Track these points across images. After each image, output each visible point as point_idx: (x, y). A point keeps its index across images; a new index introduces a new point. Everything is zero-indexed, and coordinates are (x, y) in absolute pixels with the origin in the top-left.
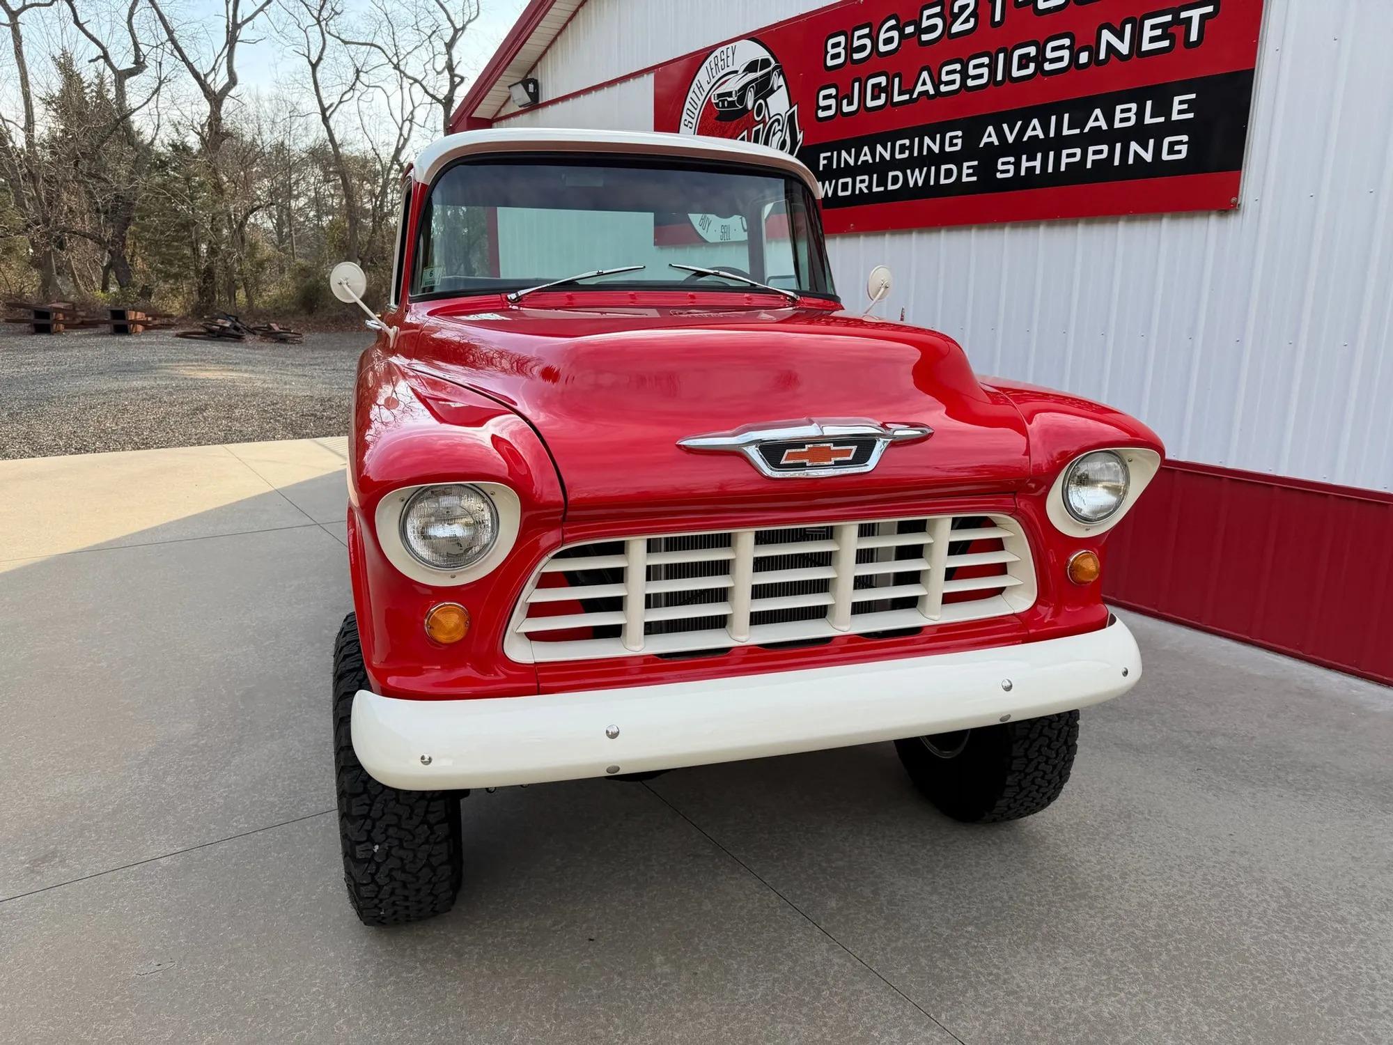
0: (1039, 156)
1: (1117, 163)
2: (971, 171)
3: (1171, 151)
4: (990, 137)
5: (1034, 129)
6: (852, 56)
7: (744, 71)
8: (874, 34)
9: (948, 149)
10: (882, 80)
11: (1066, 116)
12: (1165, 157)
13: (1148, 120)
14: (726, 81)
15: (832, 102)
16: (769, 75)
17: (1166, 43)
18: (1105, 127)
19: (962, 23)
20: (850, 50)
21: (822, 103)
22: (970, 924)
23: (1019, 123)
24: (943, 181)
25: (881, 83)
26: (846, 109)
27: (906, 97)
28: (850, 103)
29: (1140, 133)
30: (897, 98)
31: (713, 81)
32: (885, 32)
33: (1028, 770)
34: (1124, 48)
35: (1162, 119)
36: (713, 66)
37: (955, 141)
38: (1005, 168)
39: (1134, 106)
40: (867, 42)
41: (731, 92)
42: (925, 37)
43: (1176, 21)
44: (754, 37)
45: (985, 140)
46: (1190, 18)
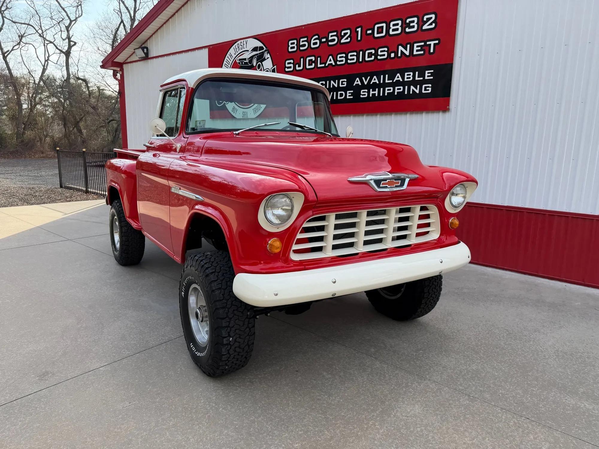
0: (377, 89)
1: (406, 93)
2: (350, 94)
3: (425, 90)
4: (357, 82)
5: (375, 80)
6: (300, 49)
7: (251, 51)
8: (309, 40)
9: (341, 86)
10: (313, 58)
11: (387, 76)
12: (423, 91)
13: (417, 79)
14: (243, 54)
15: (292, 65)
16: (263, 53)
17: (422, 52)
18: (401, 80)
19: (345, 39)
20: (299, 46)
21: (287, 65)
22: (421, 350)
23: (369, 77)
24: (339, 98)
25: (312, 59)
26: (298, 68)
27: (323, 65)
28: (299, 66)
29: (414, 83)
30: (319, 66)
31: (237, 54)
32: (314, 40)
33: (429, 297)
34: (407, 53)
35: (422, 78)
36: (237, 47)
37: (343, 83)
38: (364, 94)
39: (411, 73)
40: (306, 43)
41: (246, 59)
42: (330, 43)
43: (425, 45)
44: (256, 37)
45: (356, 83)
46: (430, 44)
